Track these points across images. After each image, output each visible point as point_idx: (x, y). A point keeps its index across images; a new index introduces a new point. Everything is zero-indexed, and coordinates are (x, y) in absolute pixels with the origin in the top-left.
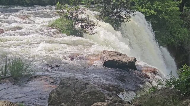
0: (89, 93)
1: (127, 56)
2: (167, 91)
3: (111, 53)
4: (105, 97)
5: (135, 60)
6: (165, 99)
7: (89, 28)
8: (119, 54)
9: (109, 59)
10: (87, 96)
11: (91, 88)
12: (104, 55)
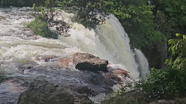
0: (58, 95)
1: (99, 58)
2: (134, 93)
3: (84, 56)
4: (74, 99)
5: (107, 62)
6: (132, 101)
7: (64, 31)
8: (91, 57)
9: (82, 61)
10: (56, 99)
11: (61, 90)
12: (77, 57)
